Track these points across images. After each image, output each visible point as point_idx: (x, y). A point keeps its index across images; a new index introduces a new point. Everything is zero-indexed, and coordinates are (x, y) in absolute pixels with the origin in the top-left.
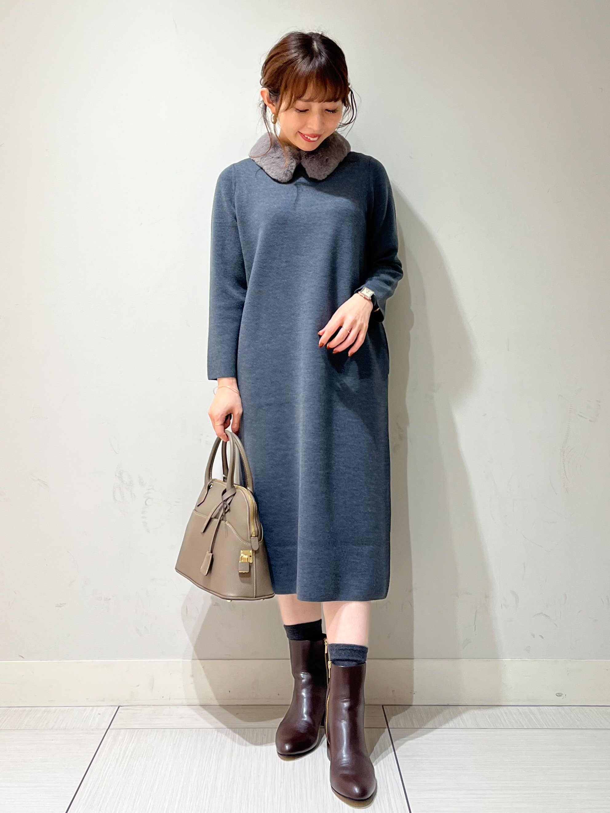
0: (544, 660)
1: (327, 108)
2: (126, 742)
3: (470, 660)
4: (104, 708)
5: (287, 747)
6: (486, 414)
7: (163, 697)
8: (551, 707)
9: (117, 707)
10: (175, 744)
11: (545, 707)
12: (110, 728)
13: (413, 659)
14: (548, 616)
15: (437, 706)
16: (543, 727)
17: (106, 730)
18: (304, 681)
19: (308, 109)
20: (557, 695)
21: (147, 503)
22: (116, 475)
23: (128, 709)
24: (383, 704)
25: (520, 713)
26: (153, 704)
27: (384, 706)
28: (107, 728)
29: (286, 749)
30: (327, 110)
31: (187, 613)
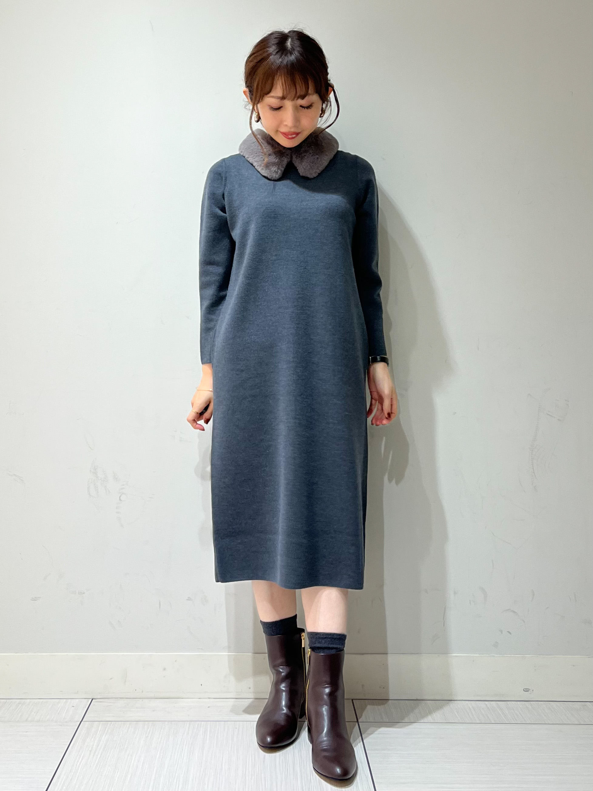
0: (512, 655)
1: (301, 104)
2: (99, 734)
3: (439, 656)
4: (77, 700)
5: (269, 739)
6: (456, 413)
7: (136, 690)
8: (518, 702)
9: (91, 700)
10: (148, 737)
11: (512, 702)
12: (83, 720)
13: (387, 654)
14: (516, 613)
15: (406, 701)
16: (510, 722)
17: (79, 722)
18: (283, 674)
19: (281, 106)
20: (524, 690)
21: (121, 498)
22: (90, 471)
23: (101, 702)
24: (353, 698)
25: (488, 708)
26: (126, 697)
27: (353, 700)
28: (81, 720)
29: (267, 741)
30: (301, 106)
31: (160, 607)
